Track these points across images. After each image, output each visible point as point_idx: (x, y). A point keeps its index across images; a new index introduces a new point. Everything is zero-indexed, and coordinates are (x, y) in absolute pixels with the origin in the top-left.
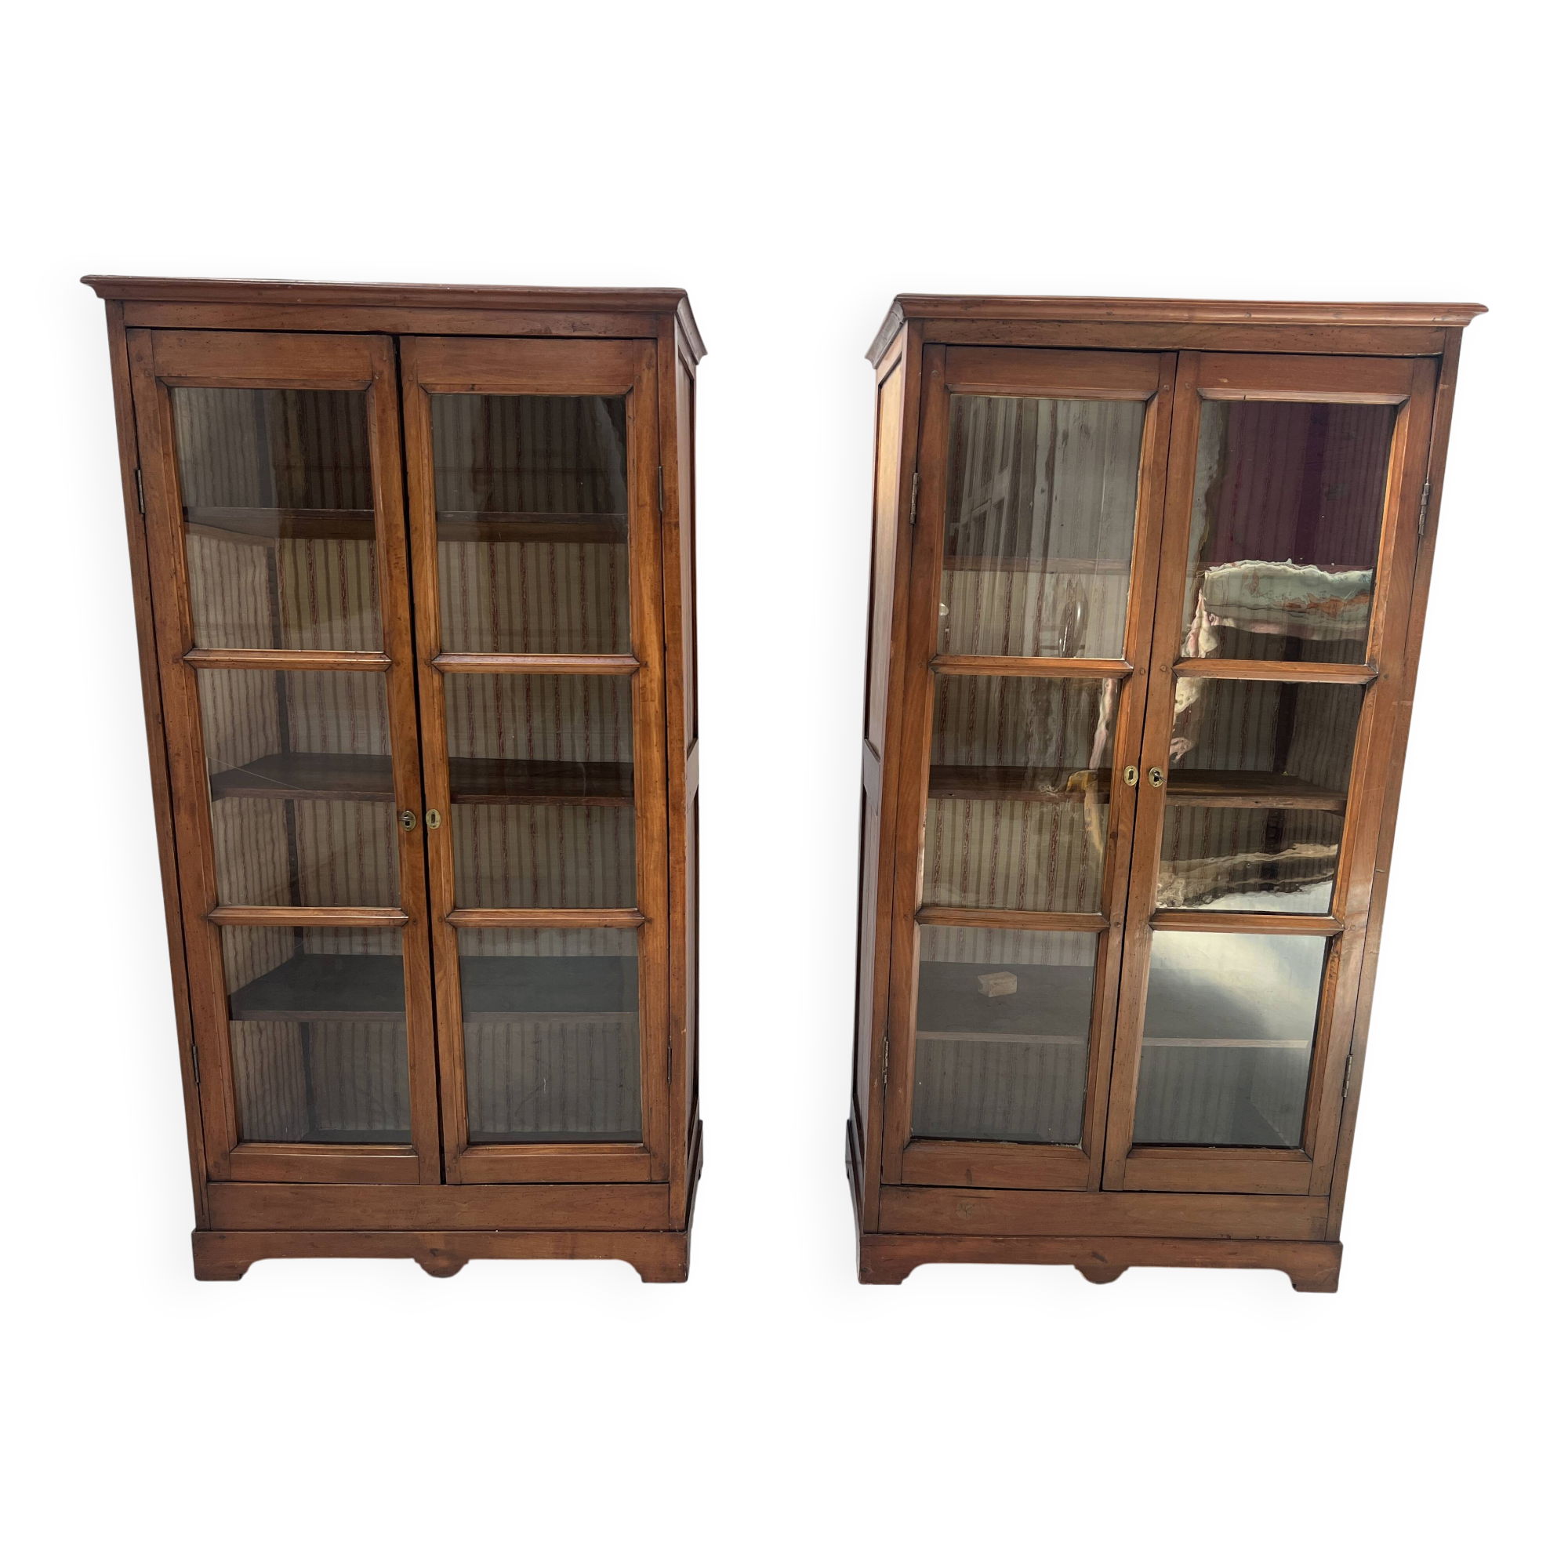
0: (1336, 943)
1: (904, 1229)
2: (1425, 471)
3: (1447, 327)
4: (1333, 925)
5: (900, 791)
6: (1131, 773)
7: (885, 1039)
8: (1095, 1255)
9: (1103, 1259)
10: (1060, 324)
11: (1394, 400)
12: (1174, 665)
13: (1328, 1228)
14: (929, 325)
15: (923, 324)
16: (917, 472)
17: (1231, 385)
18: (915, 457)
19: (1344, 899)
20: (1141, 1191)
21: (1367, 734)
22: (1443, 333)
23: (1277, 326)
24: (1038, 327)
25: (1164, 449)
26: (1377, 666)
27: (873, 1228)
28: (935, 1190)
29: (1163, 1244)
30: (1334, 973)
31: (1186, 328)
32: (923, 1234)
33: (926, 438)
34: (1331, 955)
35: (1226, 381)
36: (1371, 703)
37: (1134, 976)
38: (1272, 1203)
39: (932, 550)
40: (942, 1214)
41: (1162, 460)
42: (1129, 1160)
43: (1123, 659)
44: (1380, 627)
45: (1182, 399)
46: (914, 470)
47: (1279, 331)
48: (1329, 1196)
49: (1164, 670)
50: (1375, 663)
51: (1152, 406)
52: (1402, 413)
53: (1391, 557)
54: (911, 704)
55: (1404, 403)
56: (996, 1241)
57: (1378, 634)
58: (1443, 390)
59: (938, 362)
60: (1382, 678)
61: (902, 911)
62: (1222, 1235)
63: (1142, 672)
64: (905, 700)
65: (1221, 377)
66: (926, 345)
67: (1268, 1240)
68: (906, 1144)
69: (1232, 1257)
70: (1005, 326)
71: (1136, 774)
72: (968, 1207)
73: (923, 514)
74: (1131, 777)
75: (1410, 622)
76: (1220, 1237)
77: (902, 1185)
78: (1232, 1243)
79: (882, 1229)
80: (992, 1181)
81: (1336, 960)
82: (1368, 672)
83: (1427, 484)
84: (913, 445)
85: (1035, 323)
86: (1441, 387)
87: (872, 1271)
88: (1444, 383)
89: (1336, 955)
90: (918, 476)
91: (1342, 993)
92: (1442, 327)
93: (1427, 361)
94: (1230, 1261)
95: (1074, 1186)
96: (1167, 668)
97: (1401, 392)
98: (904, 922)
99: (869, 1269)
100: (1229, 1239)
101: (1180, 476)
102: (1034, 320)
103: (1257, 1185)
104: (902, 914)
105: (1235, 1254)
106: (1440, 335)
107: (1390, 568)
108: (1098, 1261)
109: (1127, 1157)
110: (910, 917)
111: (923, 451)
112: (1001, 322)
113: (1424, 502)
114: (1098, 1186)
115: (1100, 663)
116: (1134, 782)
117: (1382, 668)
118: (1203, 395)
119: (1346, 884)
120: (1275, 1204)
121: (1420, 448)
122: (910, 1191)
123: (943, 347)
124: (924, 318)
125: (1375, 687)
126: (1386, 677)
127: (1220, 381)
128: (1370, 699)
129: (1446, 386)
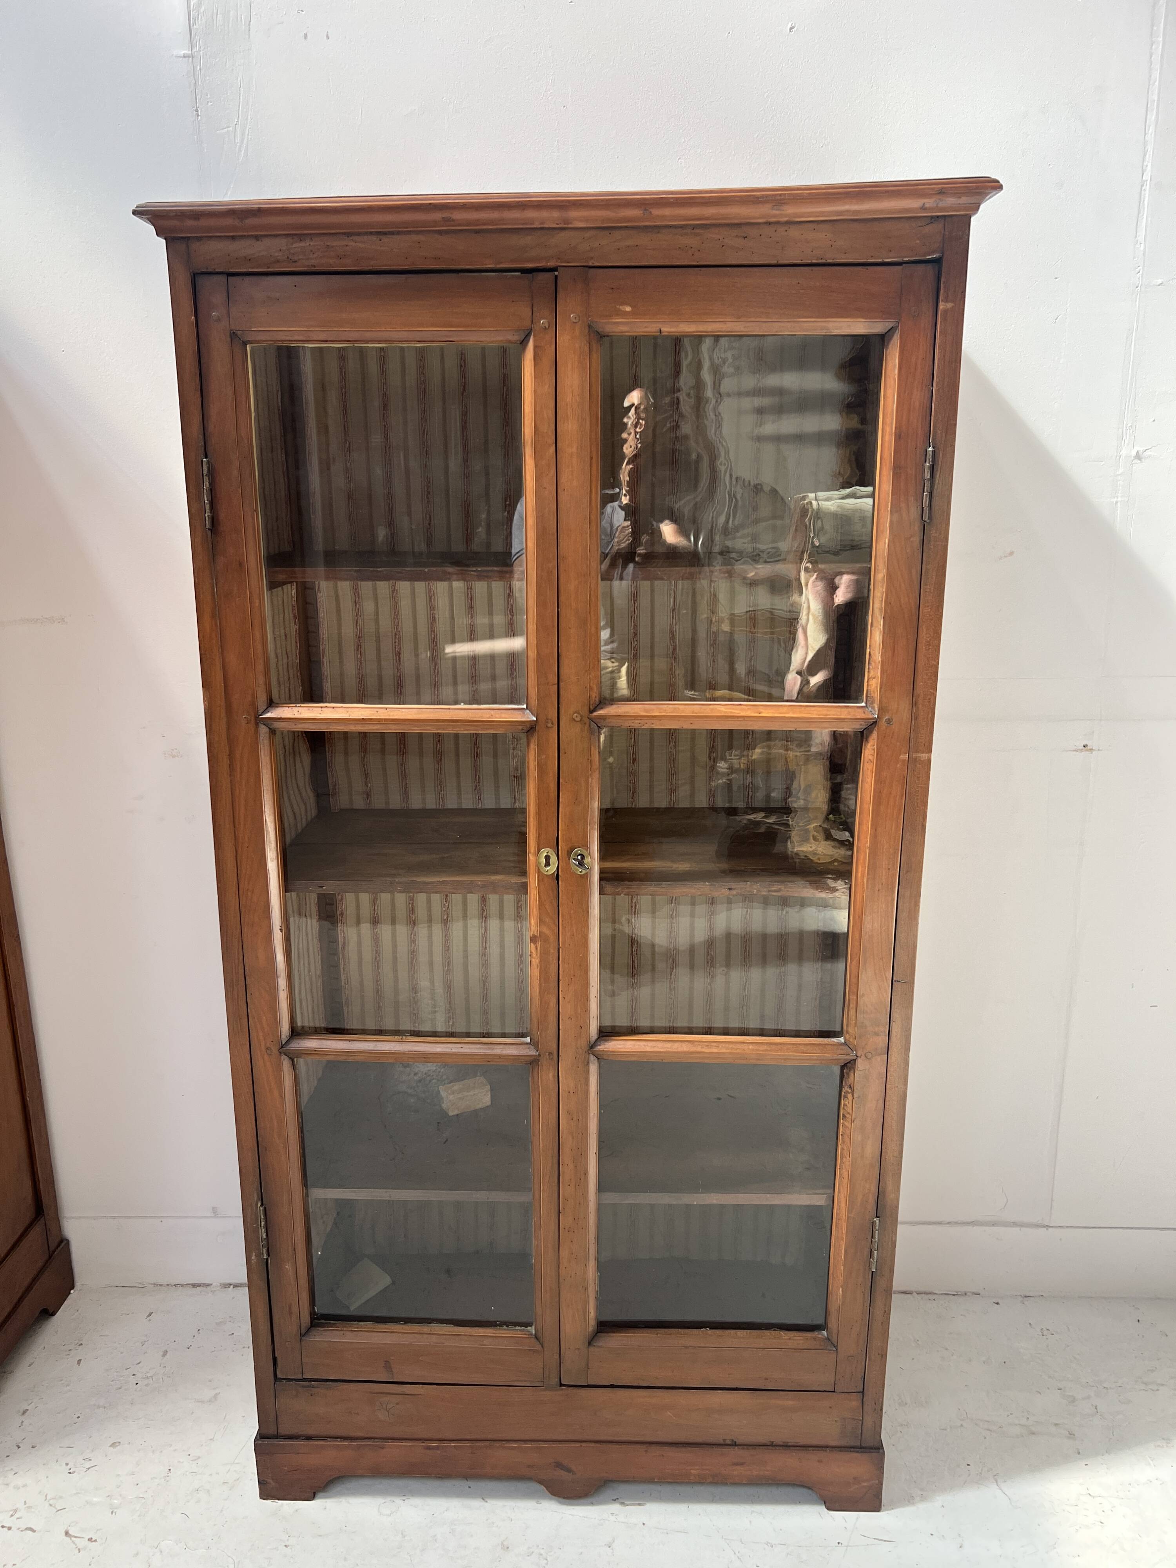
0: (848, 1074)
1: (310, 1432)
2: (927, 429)
3: (945, 216)
4: (842, 1052)
5: (241, 886)
6: (547, 858)
7: (259, 1204)
8: (559, 1465)
9: (569, 1470)
10: (381, 237)
11: (875, 327)
12: (591, 712)
13: (864, 1431)
14: (195, 246)
15: (188, 246)
17: (637, 316)
18: (201, 436)
19: (854, 1018)
20: (612, 1386)
21: (869, 800)
22: (941, 225)
23: (694, 227)
24: (352, 243)
25: (549, 413)
26: (876, 706)
27: (272, 1431)
28: (346, 1386)
29: (646, 1451)
30: (849, 1113)
31: (563, 234)
32: (336, 1438)
33: (214, 410)
34: (844, 1090)
35: (628, 309)
36: (871, 757)
37: (575, 1119)
38: (788, 1401)
39: (241, 564)
40: (358, 1414)
41: (548, 428)
42: (591, 1349)
43: (525, 706)
44: (877, 653)
45: (568, 336)
47: (698, 235)
48: (863, 1392)
49: (578, 719)
50: (873, 703)
51: (527, 350)
52: (890, 346)
53: (886, 554)
54: (241, 773)
55: (892, 331)
56: (428, 1448)
57: (875, 662)
58: (945, 311)
59: (218, 298)
60: (883, 723)
61: (263, 1043)
62: (724, 1440)
63: (550, 725)
64: (231, 766)
65: (623, 304)
66: (195, 277)
67: (786, 1446)
68: (303, 1331)
69: (738, 1467)
70: (305, 244)
71: (554, 859)
72: (389, 1406)
73: (222, 515)
74: (547, 864)
75: (919, 645)
76: (722, 1442)
77: (305, 1380)
78: (737, 1451)
79: (283, 1431)
80: (417, 1374)
81: (850, 1096)
82: (863, 716)
83: (931, 449)
84: (196, 420)
86: (941, 306)
87: (273, 1484)
88: (946, 300)
89: (850, 1091)
90: (208, 462)
91: (860, 1138)
92: (938, 217)
93: (921, 268)
94: (735, 1473)
95: (525, 1381)
96: (581, 716)
97: (885, 314)
98: (266, 1057)
99: (270, 1481)
100: (734, 1444)
101: (574, 449)
102: (344, 233)
103: (766, 1379)
104: (263, 1048)
105: (742, 1464)
106: (937, 227)
107: (885, 571)
108: (563, 1473)
109: (590, 1343)
110: (275, 1050)
111: (211, 428)
113: (927, 475)
114: (557, 1380)
115: (492, 712)
116: (552, 869)
117: (881, 710)
118: (600, 330)
119: (855, 997)
120: (791, 1403)
121: (918, 397)
122: (313, 1387)
123: (223, 278)
124: (188, 238)
125: (874, 735)
126: (889, 721)
127: (619, 310)
128: (869, 751)
129: (949, 305)
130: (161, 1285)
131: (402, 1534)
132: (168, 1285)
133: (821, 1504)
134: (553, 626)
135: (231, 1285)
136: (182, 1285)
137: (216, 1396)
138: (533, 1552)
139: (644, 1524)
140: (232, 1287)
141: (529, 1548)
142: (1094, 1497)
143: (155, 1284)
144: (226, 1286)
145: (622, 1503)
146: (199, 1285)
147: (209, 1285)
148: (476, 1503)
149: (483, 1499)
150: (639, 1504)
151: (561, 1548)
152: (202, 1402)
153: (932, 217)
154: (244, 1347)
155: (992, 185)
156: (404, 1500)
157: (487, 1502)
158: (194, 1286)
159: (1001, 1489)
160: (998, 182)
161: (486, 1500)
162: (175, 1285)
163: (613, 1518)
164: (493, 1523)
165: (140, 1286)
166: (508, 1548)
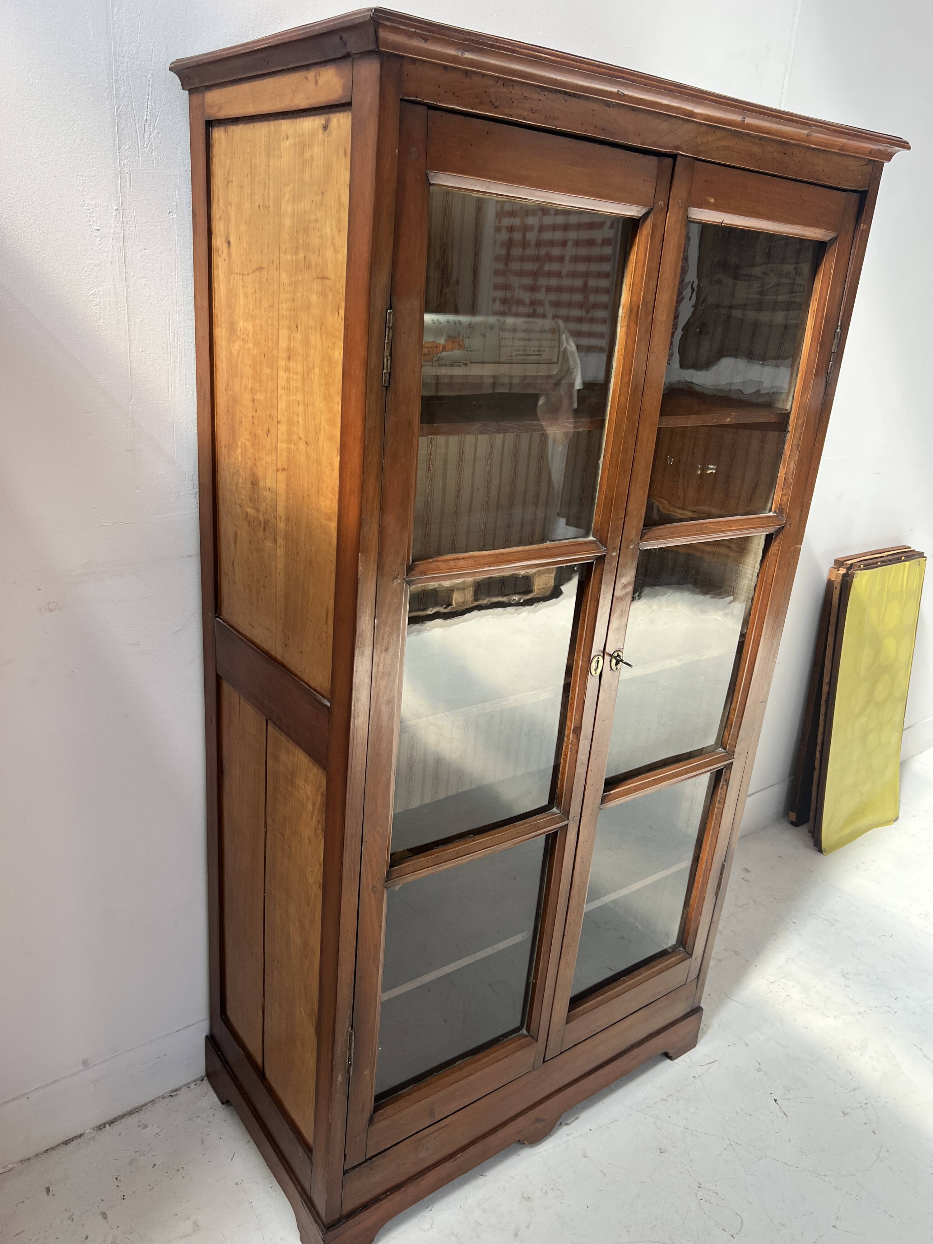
0: (725, 772)
2: (838, 317)
3: (874, 160)
4: (726, 759)
6: (597, 662)
7: (350, 1030)
8: (537, 1120)
9: (541, 1122)
11: (825, 236)
12: (641, 538)
13: (695, 1001)
14: (408, 68)
15: (400, 66)
16: (391, 309)
17: (716, 207)
18: (389, 284)
20: (574, 1046)
22: (871, 167)
23: (761, 138)
24: (543, 98)
25: (652, 284)
26: (784, 514)
27: (337, 1217)
28: (400, 1146)
30: (722, 798)
31: (687, 126)
34: (721, 783)
35: (712, 201)
36: (776, 552)
38: (661, 1004)
40: (405, 1164)
41: (650, 298)
42: (567, 1024)
44: (790, 477)
45: (672, 219)
46: (388, 306)
48: (699, 977)
50: (782, 512)
51: (644, 227)
52: (828, 251)
55: (833, 240)
56: (456, 1160)
57: (788, 484)
58: (863, 231)
59: (418, 133)
60: (787, 527)
65: (710, 196)
66: (405, 103)
69: (635, 1061)
70: (505, 90)
71: (601, 663)
72: (429, 1144)
74: (596, 667)
76: (627, 1049)
77: (366, 1160)
81: (725, 787)
82: (778, 523)
83: (838, 331)
84: (387, 265)
85: (539, 90)
86: (862, 227)
88: (864, 223)
89: (725, 783)
90: (394, 314)
92: (871, 161)
93: (857, 196)
95: (523, 1072)
97: (833, 228)
98: (372, 895)
101: (664, 318)
102: (539, 87)
106: (867, 168)
107: (805, 418)
108: (539, 1126)
109: (565, 1022)
112: (500, 82)
114: (542, 1060)
116: (598, 671)
117: (788, 517)
118: (689, 216)
120: (664, 1003)
122: (374, 1161)
123: (424, 110)
125: (782, 535)
126: (790, 524)
127: (707, 201)
128: (775, 547)
129: (865, 226)
130: (29, 1159)
131: (453, 1235)
132: (37, 1155)
133: (665, 1059)
134: (629, 469)
135: (105, 1124)
136: (53, 1149)
137: (195, 1223)
138: (547, 1190)
139: (590, 1130)
140: (107, 1126)
141: (542, 1189)
142: (774, 983)
143: (21, 1161)
144: (100, 1127)
145: (567, 1124)
146: (72, 1140)
147: (80, 1136)
148: (479, 1182)
149: (482, 1175)
150: (577, 1118)
151: (560, 1176)
152: (189, 1235)
153: (869, 159)
154: (178, 1170)
155: (904, 145)
156: (431, 1210)
157: (486, 1176)
158: (66, 1143)
159: (734, 1001)
160: (908, 144)
161: (484, 1174)
162: (44, 1152)
163: (570, 1137)
164: (504, 1187)
165: (6, 1170)
166: (529, 1198)
